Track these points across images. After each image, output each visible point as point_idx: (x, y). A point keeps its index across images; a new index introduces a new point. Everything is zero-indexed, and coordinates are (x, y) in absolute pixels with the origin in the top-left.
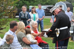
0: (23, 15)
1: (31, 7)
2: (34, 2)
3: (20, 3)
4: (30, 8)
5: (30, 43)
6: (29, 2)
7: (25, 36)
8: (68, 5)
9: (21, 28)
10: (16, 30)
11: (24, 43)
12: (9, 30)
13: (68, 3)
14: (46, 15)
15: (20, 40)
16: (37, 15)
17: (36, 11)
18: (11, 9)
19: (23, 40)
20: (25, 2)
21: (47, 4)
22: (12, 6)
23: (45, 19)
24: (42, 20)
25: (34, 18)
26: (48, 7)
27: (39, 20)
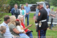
1: (21, 5)
2: (23, 1)
15: (11, 30)
16: (25, 11)
17: (24, 8)
20: (17, 1)
21: (32, 3)
23: (31, 14)
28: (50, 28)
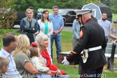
0: (28, 24)
1: (40, 10)
2: (46, 2)
3: (22, 3)
4: (39, 12)
6: (38, 2)
7: (28, 60)
8: (103, 10)
9: (22, 45)
10: (13, 49)
11: (27, 72)
13: (104, 6)
14: (65, 25)
16: (50, 25)
18: (5, 12)
19: (26, 67)
21: (68, 6)
22: (9, 7)
23: (64, 32)
24: (59, 33)
25: (46, 29)
26: (70, 12)
27: (54, 33)
28: (108, 68)
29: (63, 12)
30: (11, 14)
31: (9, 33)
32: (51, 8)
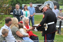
1: (23, 5)
2: (26, 1)
3: (14, 1)
5: (23, 36)
6: (22, 1)
7: (18, 30)
8: (55, 4)
9: (15, 23)
11: (18, 36)
12: (5, 25)
13: (55, 2)
14: (36, 12)
15: (14, 33)
18: (6, 6)
19: (17, 33)
21: (37, 3)
22: (8, 4)
23: (35, 16)
24: (33, 16)
25: (26, 14)
26: (38, 6)
28: (58, 33)
29: (35, 5)
30: (9, 7)
31: (8, 17)
32: (29, 4)
